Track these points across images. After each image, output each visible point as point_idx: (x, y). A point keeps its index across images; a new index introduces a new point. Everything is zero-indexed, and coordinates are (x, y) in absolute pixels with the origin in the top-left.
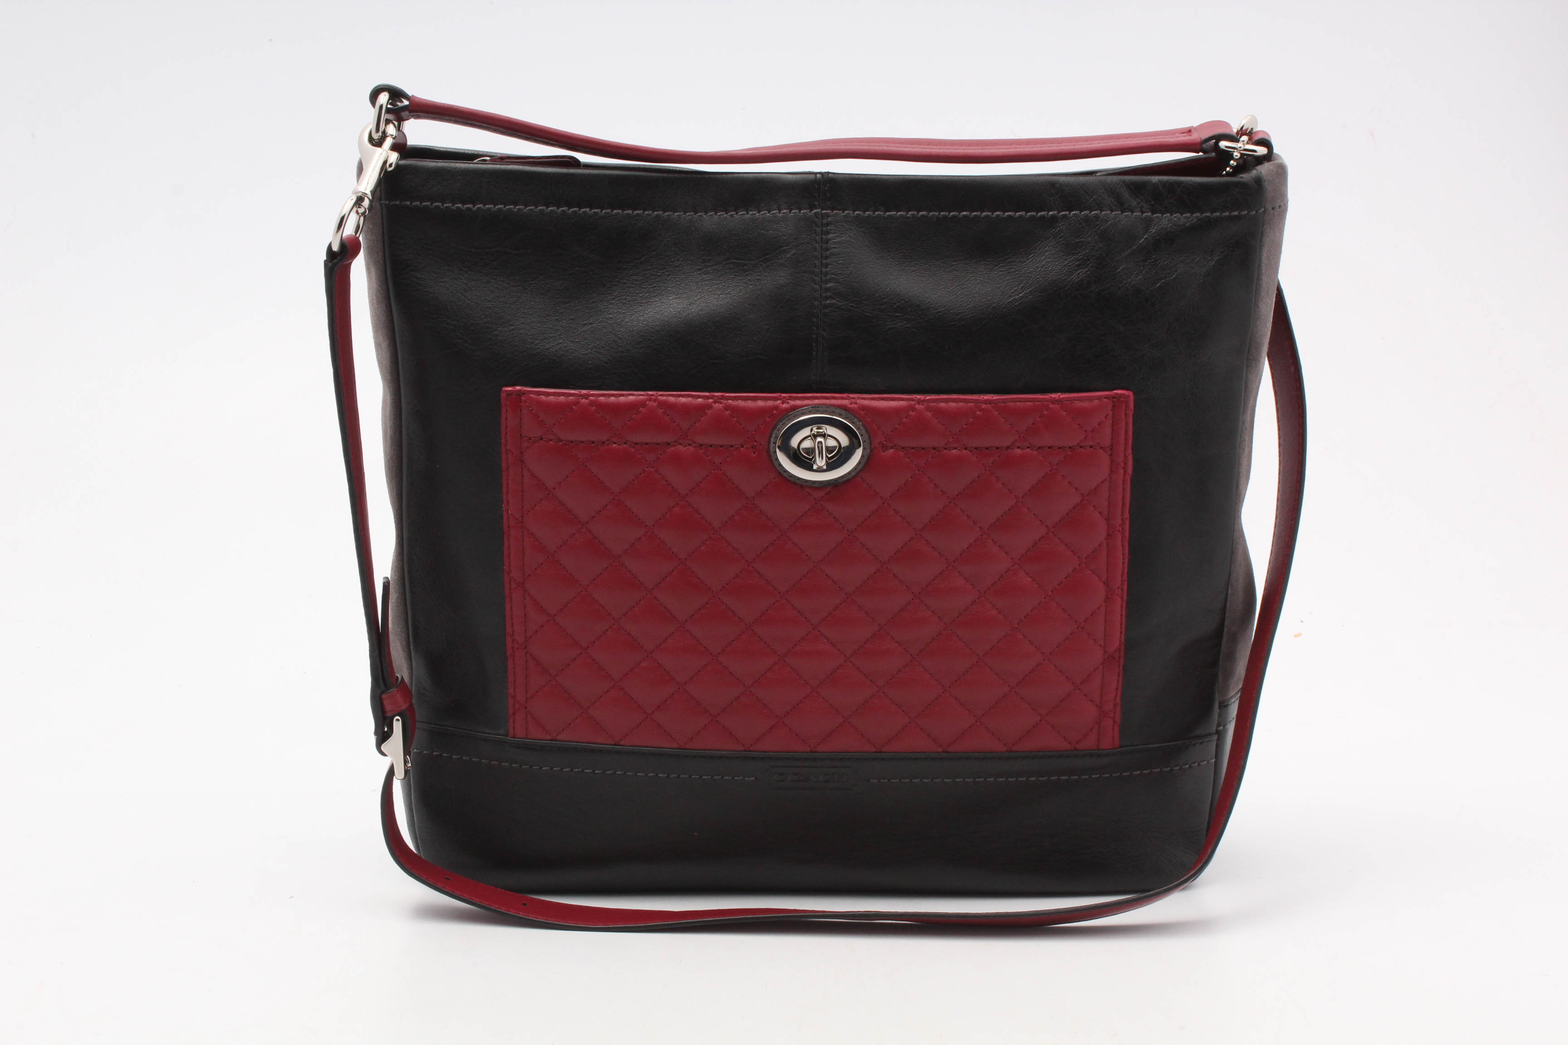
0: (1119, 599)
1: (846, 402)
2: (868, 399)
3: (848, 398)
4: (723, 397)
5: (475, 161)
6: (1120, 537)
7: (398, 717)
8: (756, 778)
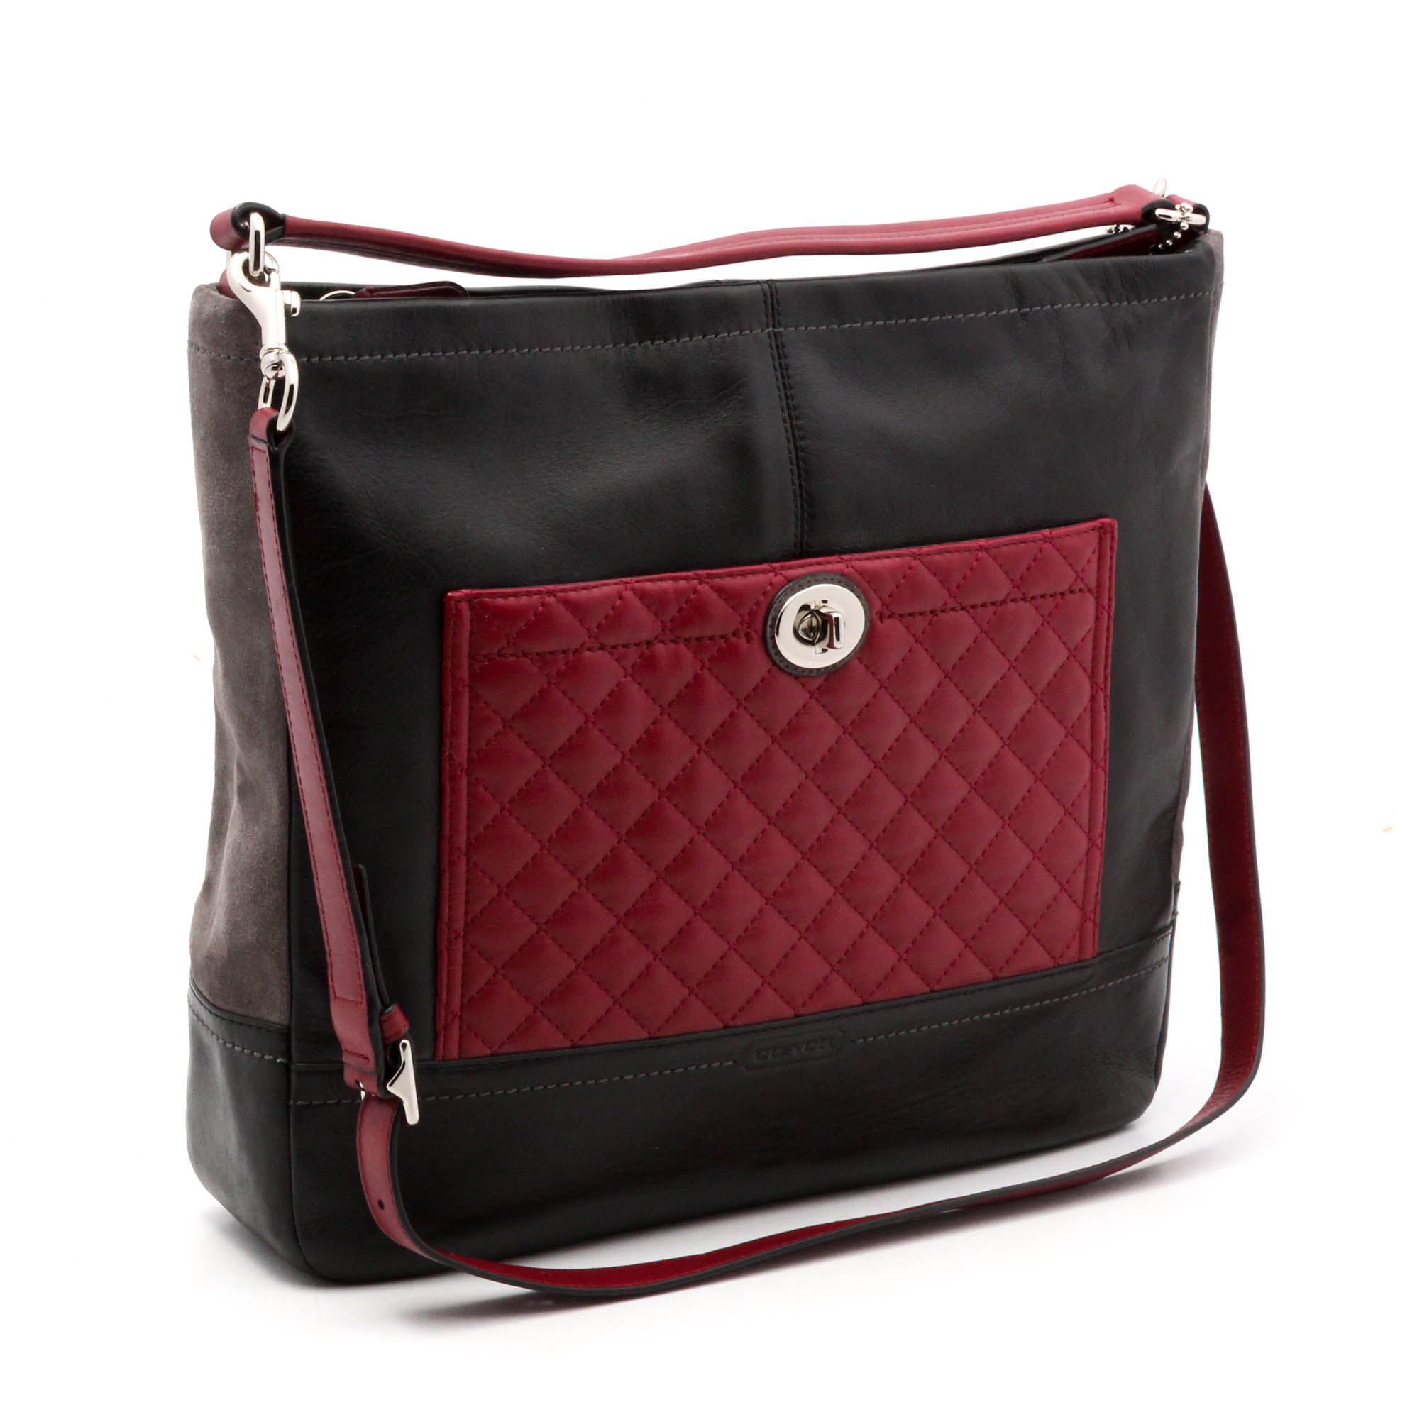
0: (1103, 773)
1: (841, 566)
2: (868, 559)
3: (841, 561)
4: (709, 576)
5: (322, 299)
6: (1102, 695)
7: (404, 1041)
8: (735, 1062)
